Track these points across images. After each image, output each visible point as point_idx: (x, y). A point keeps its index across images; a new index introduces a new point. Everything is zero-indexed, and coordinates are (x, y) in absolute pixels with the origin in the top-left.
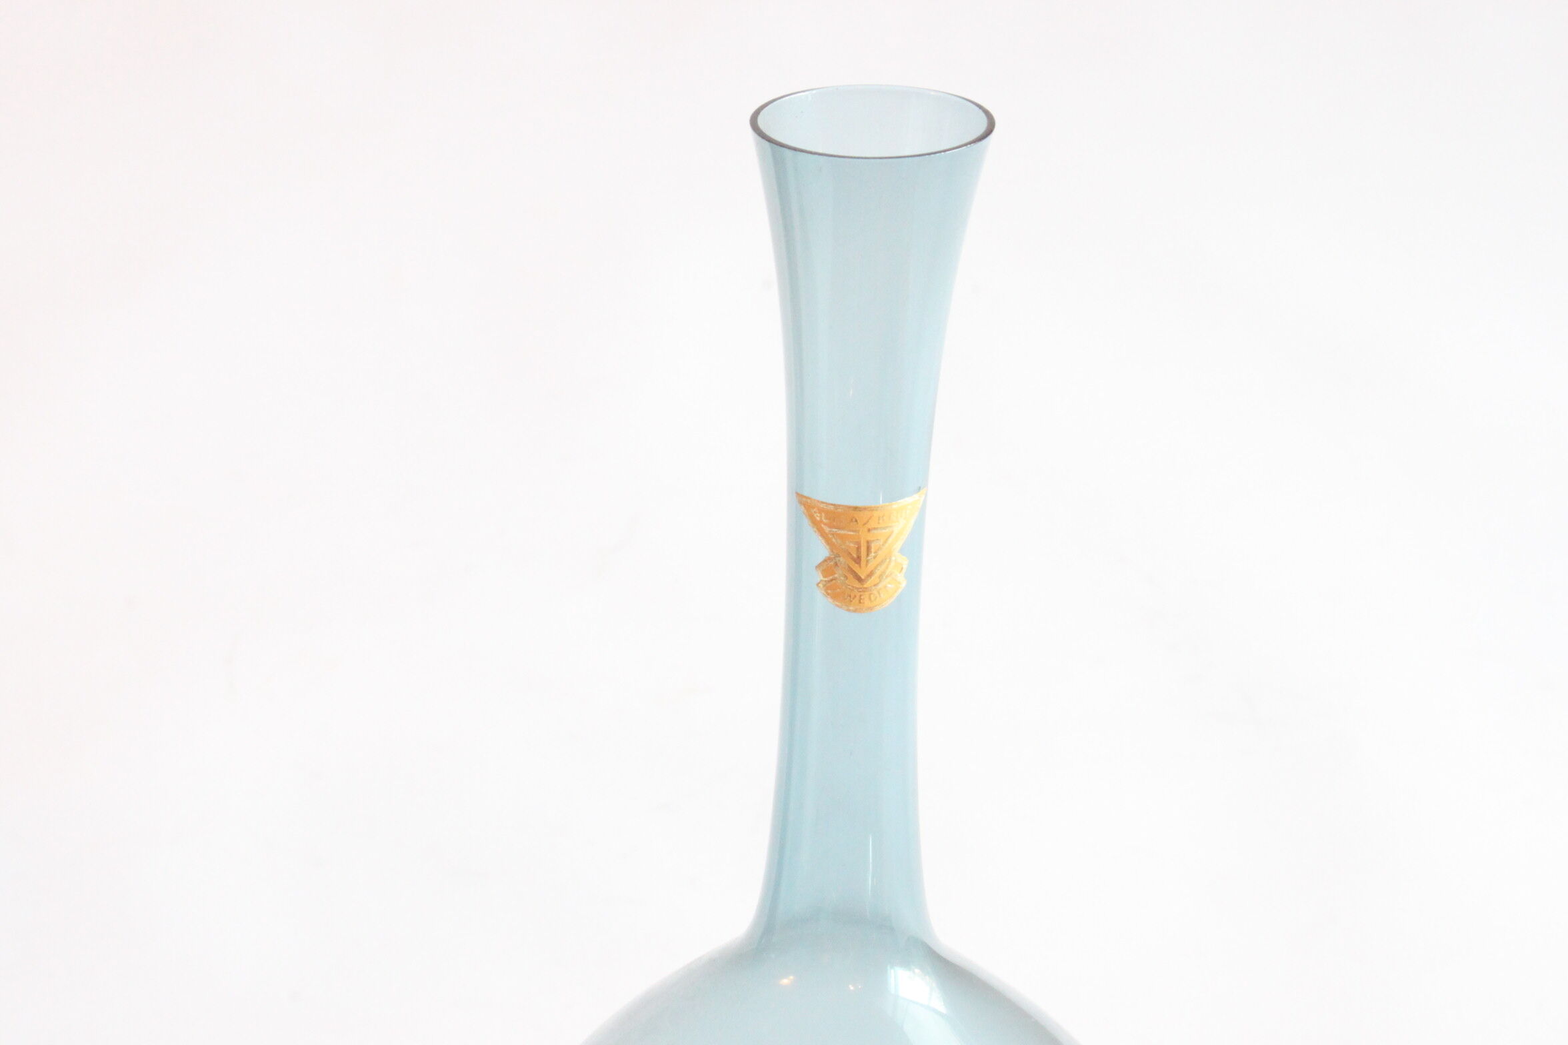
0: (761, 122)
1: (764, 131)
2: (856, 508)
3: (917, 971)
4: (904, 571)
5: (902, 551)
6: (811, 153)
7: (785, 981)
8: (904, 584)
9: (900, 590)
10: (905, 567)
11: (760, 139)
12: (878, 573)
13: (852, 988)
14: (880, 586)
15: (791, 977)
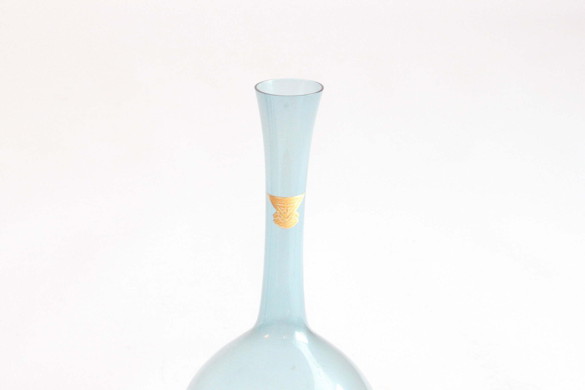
0: (258, 87)
1: (258, 89)
2: (284, 198)
3: (303, 333)
4: (298, 217)
5: (297, 211)
6: (271, 95)
7: (266, 336)
8: (298, 221)
9: (297, 223)
10: (298, 216)
11: (257, 91)
12: (290, 217)
13: (284, 337)
14: (291, 221)
15: (268, 335)
